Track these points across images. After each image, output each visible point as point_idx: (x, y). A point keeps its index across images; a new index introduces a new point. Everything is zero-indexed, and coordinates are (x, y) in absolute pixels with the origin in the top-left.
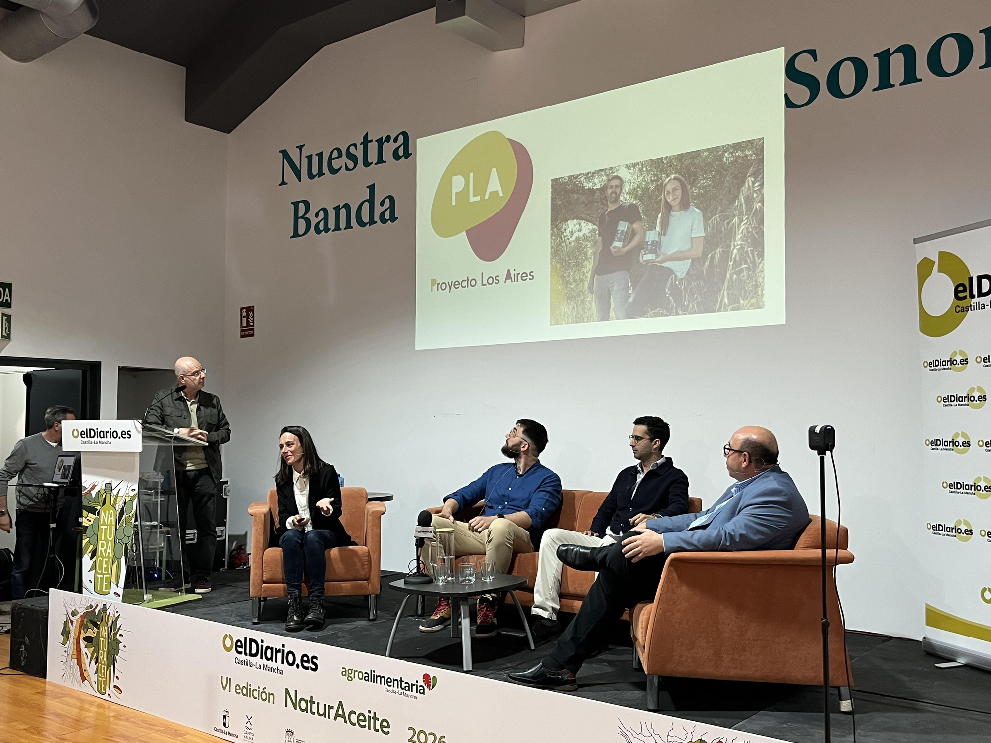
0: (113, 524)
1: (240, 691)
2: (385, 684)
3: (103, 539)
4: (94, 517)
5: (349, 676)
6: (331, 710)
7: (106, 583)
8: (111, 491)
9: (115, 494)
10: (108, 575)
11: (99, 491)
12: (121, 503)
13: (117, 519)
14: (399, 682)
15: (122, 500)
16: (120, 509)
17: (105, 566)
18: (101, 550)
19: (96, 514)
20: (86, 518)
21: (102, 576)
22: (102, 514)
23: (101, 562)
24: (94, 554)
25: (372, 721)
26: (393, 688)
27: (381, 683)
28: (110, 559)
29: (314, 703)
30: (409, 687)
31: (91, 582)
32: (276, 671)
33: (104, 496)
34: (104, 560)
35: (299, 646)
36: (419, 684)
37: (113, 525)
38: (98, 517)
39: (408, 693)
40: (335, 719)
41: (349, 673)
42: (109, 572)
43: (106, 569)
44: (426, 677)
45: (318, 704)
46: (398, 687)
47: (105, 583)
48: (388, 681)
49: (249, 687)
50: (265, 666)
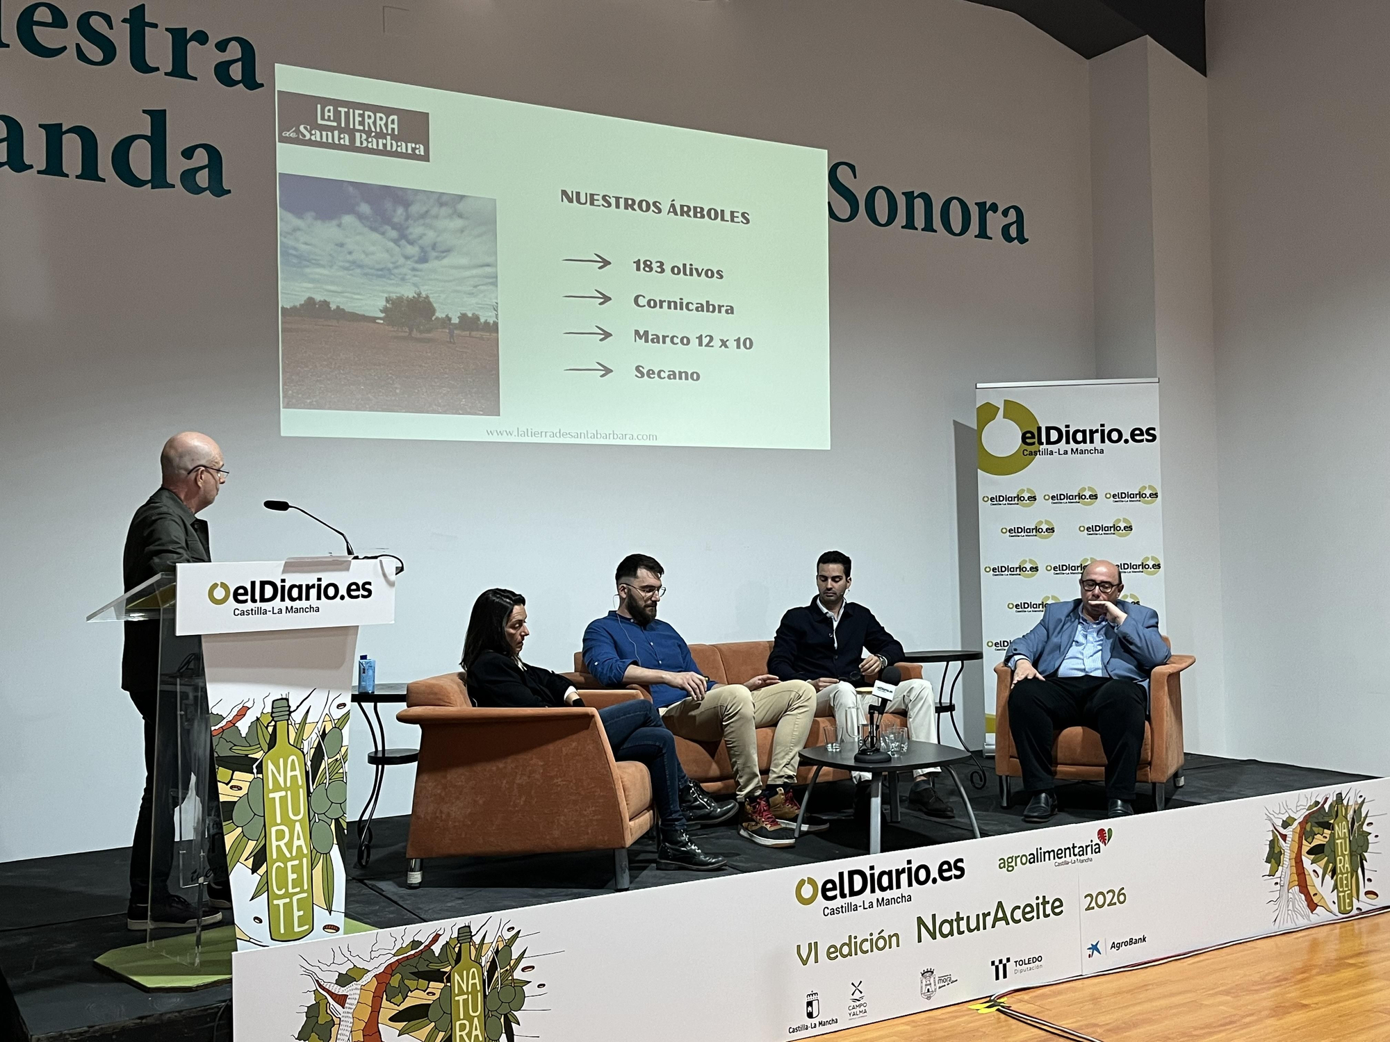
0: (300, 783)
1: (838, 954)
2: (1054, 859)
3: (279, 821)
4: (250, 777)
5: (1009, 866)
6: (988, 918)
7: (301, 913)
8: (289, 715)
9: (298, 721)
10: (305, 895)
11: (258, 719)
12: (314, 736)
13: (307, 773)
14: (1072, 850)
15: (316, 730)
16: (313, 750)
17: (291, 876)
18: (278, 847)
19: (255, 771)
20: (227, 784)
21: (288, 900)
22: (270, 767)
23: (282, 872)
24: (260, 858)
25: (1041, 907)
26: (1065, 859)
27: (1049, 860)
28: (305, 860)
29: (962, 919)
30: (1083, 850)
31: (261, 922)
32: (899, 900)
33: (270, 729)
34: (289, 864)
35: (931, 855)
36: (1094, 843)
37: (301, 787)
38: (260, 776)
39: (1082, 858)
40: (993, 926)
41: (1009, 863)
42: (306, 887)
43: (298, 883)
44: (1101, 833)
45: (968, 917)
46: (1070, 856)
47: (297, 914)
48: (1058, 854)
49: (853, 940)
50: (880, 900)
